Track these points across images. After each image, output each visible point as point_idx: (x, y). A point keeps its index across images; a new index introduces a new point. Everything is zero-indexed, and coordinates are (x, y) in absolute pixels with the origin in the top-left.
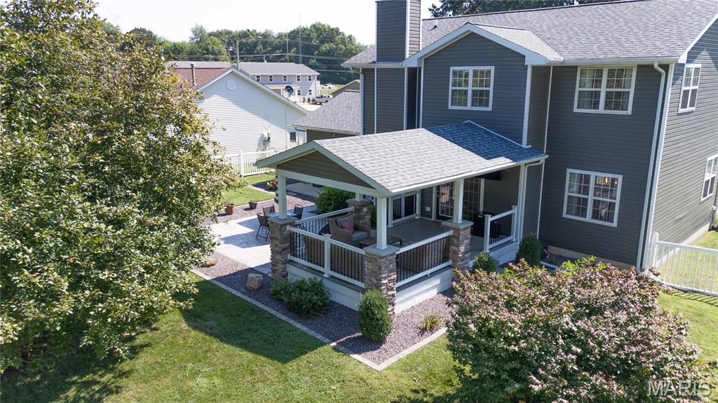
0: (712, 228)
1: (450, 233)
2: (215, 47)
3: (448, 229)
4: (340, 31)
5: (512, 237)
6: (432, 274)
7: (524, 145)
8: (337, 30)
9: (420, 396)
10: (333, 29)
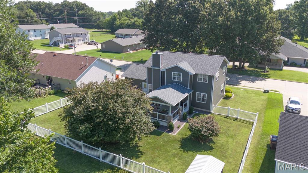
0: (223, 98)
1: (179, 109)
2: (31, 14)
3: (178, 108)
4: (87, 5)
5: (187, 107)
6: (176, 117)
7: (189, 89)
8: (85, 4)
9: (183, 138)
10: (83, 4)
